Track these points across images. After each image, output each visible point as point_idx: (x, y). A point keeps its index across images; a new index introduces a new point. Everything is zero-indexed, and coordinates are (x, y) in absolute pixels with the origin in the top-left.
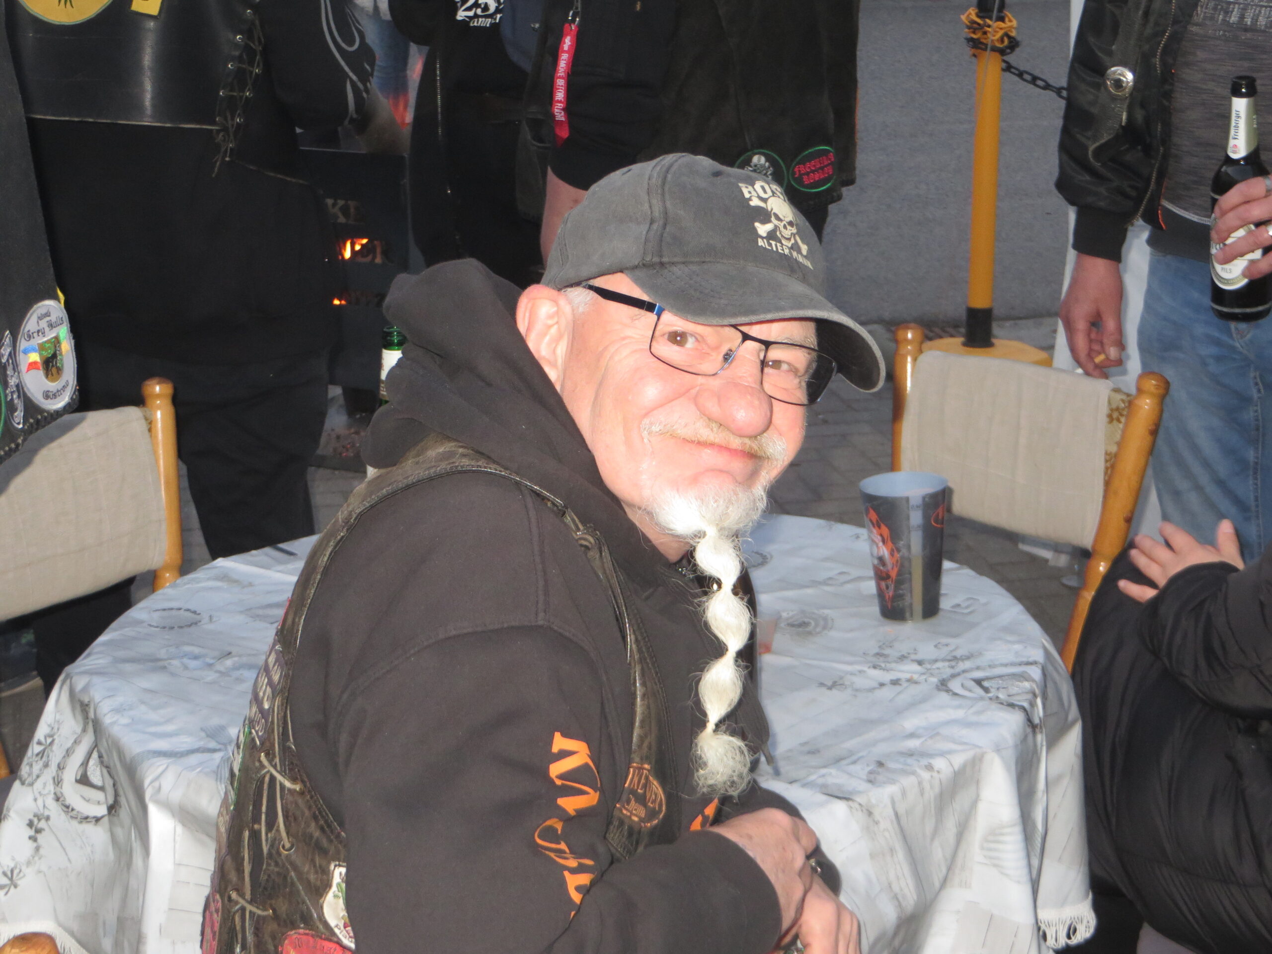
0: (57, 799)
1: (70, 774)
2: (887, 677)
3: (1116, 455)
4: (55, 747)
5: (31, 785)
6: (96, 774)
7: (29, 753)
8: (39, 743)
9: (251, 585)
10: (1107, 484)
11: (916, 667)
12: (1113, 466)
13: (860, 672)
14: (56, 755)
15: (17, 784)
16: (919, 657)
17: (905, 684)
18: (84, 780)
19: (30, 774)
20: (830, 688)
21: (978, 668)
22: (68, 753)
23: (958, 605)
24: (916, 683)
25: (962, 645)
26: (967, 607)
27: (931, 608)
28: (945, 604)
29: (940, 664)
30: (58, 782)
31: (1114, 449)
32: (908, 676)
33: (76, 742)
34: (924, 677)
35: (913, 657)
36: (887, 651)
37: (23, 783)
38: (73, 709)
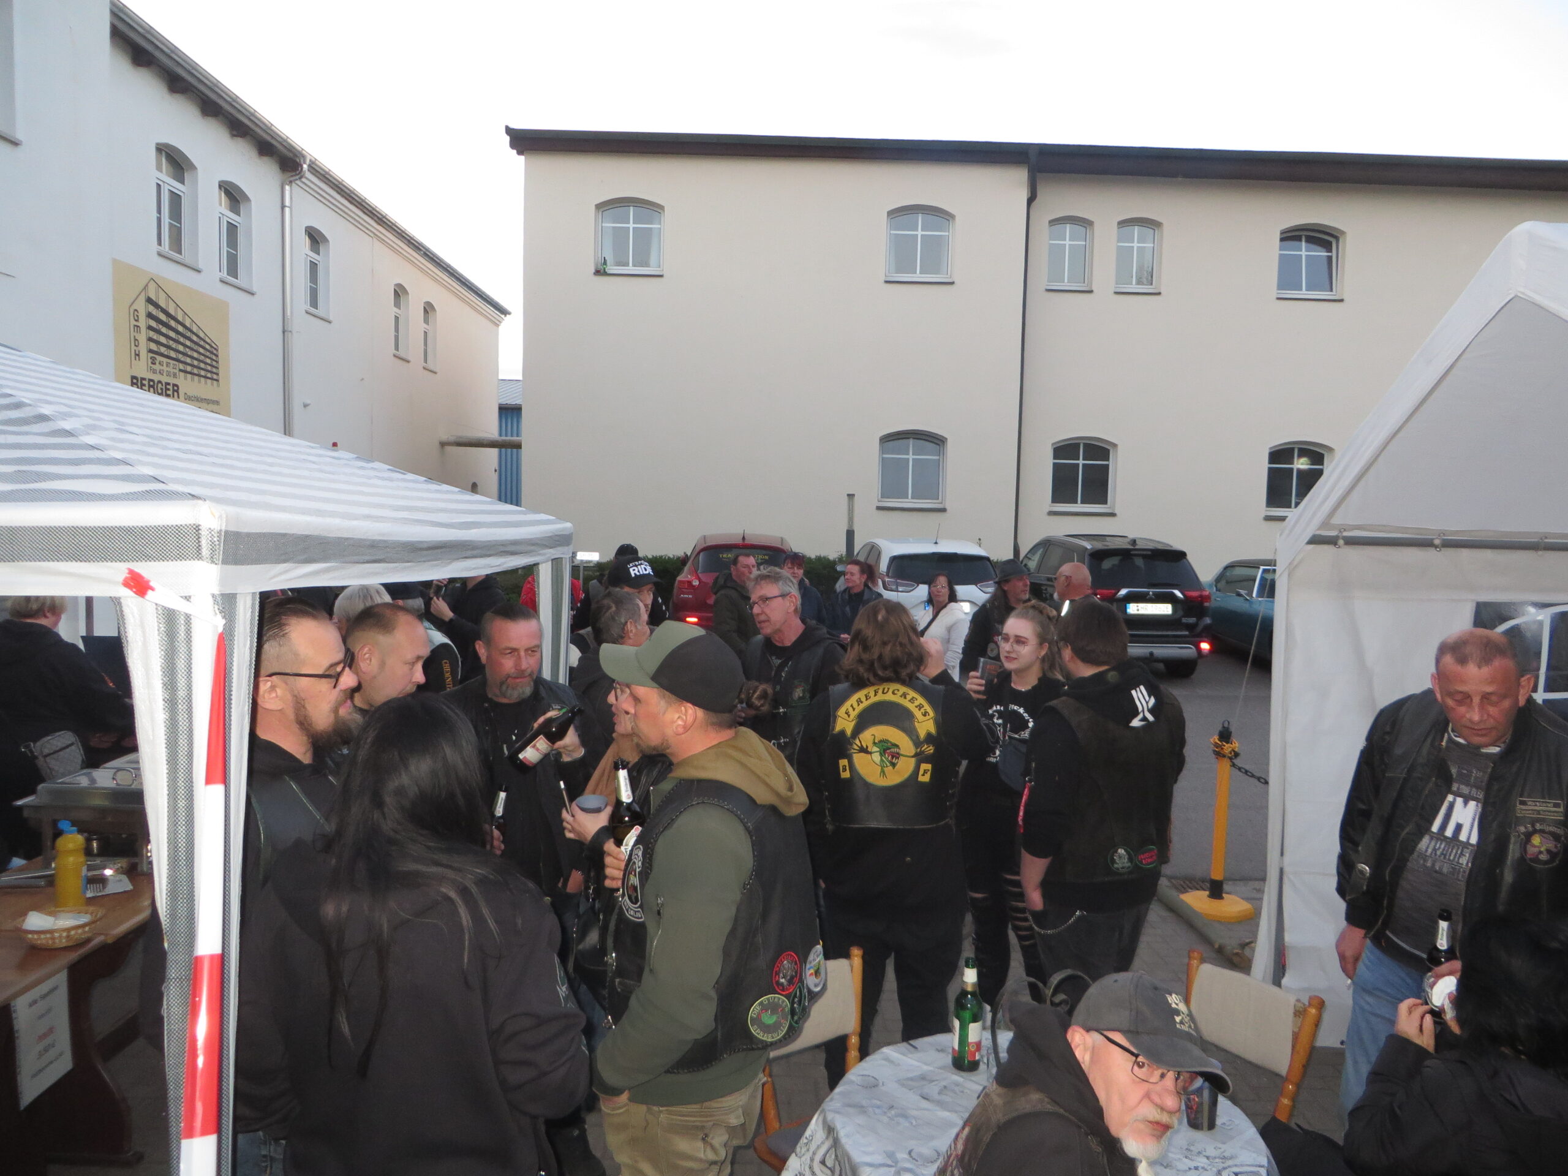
0: (810, 1168)
1: (818, 1157)
2: (1192, 1164)
3: (1298, 1033)
4: (813, 1142)
5: (800, 1157)
6: (830, 1162)
7: (801, 1141)
8: (806, 1138)
9: (899, 1065)
10: (1293, 1047)
11: (1205, 1160)
12: (1297, 1038)
13: (1180, 1159)
14: (813, 1147)
15: (793, 1155)
16: (1207, 1154)
17: (1201, 1170)
18: (823, 1162)
19: (800, 1152)
20: (1165, 1168)
21: (1236, 1166)
22: (818, 1147)
23: (1224, 1124)
24: (1206, 1170)
25: (1228, 1149)
26: (1228, 1126)
27: (1212, 1126)
28: (1219, 1121)
29: (1217, 1160)
30: (812, 1160)
31: (1296, 1030)
32: (1202, 1165)
33: (823, 1143)
34: (1210, 1167)
35: (1204, 1153)
36: (1192, 1148)
37: (796, 1155)
38: (824, 1127)
